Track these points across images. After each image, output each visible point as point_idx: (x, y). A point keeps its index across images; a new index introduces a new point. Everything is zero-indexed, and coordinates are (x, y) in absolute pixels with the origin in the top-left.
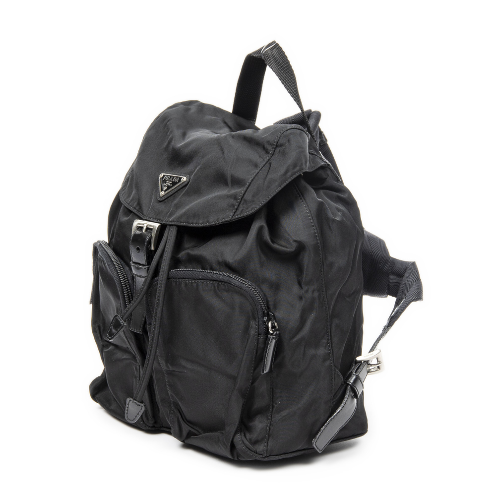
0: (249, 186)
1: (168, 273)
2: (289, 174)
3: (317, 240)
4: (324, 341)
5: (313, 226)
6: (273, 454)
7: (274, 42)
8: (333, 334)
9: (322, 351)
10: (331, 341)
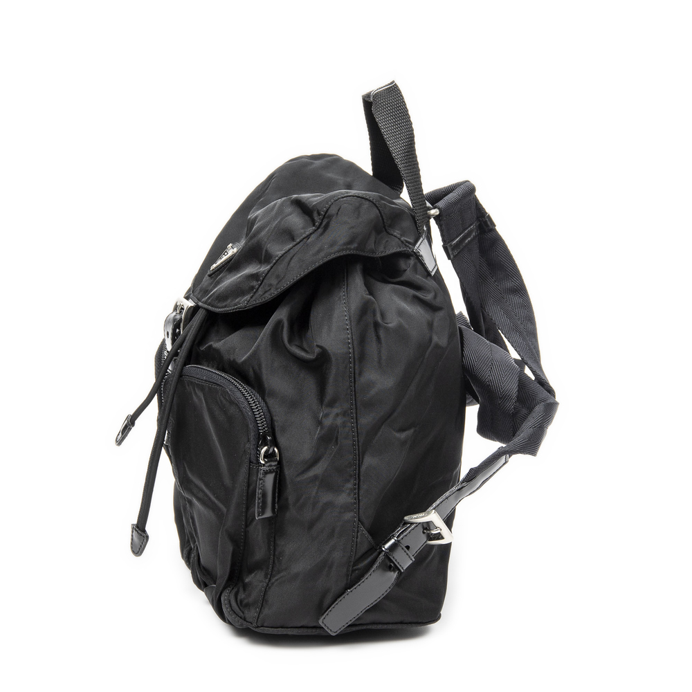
0: (275, 264)
1: (182, 369)
2: (322, 254)
3: (350, 348)
4: (349, 485)
5: (348, 329)
6: (265, 624)
7: (393, 82)
8: (362, 478)
9: (344, 498)
10: (359, 487)
